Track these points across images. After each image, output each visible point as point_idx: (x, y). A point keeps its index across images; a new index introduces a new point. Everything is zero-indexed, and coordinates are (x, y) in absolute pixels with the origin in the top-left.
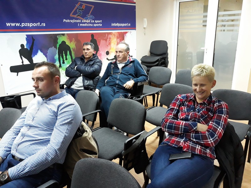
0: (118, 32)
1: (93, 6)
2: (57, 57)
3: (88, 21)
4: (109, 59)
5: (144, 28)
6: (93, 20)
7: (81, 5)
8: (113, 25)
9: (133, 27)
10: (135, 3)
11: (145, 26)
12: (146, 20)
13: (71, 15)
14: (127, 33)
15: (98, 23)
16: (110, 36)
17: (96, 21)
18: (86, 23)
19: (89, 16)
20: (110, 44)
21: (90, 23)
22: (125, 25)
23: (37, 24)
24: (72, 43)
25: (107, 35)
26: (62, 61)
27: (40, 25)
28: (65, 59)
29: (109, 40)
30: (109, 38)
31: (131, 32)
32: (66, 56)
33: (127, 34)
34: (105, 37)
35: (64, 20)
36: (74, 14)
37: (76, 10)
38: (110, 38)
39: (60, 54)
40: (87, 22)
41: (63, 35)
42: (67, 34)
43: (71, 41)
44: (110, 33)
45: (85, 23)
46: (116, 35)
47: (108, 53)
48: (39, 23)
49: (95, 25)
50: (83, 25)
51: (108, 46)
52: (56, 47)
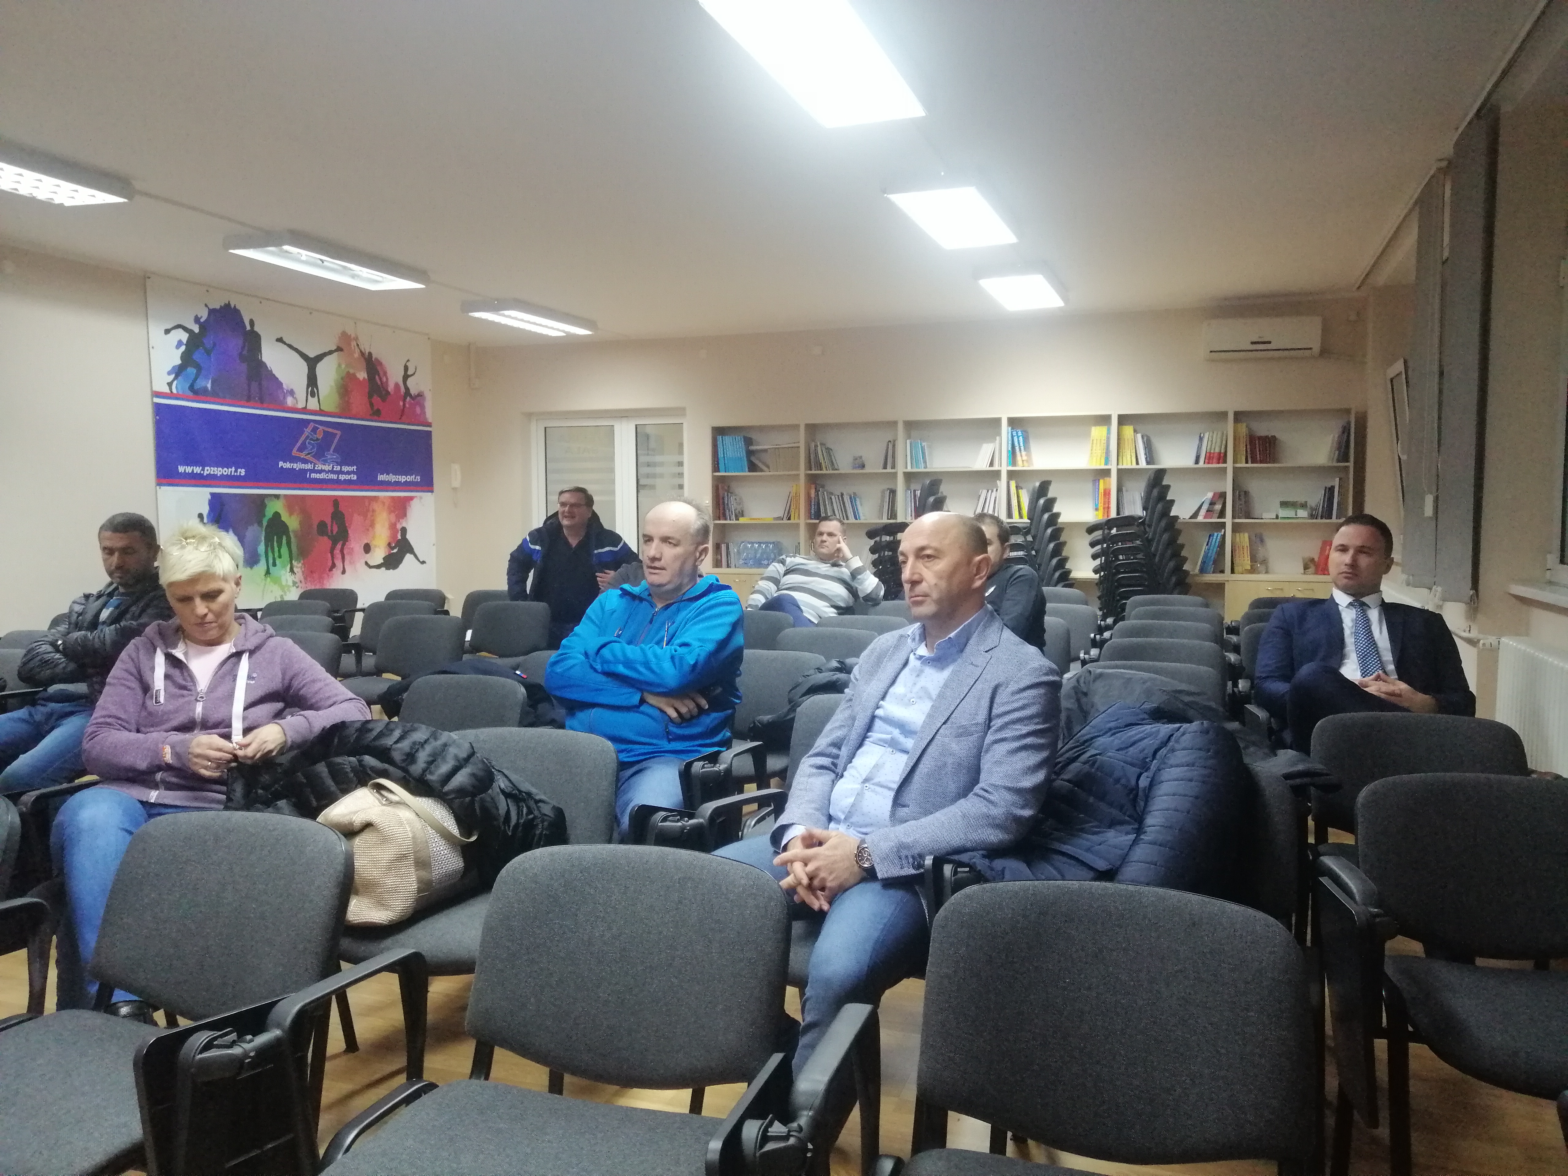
0: (393, 498)
1: (339, 433)
2: (261, 548)
3: (327, 468)
4: (371, 564)
5: (455, 489)
6: (338, 464)
7: (315, 430)
8: (381, 477)
9: (427, 484)
10: (429, 425)
11: (456, 483)
12: (456, 467)
13: (295, 452)
14: (412, 498)
15: (348, 473)
16: (376, 506)
17: (345, 469)
18: (324, 471)
19: (330, 455)
20: (372, 525)
21: (332, 472)
22: (409, 478)
23: (230, 470)
24: (292, 517)
25: (367, 504)
26: (271, 561)
27: (235, 472)
28: (276, 555)
29: (372, 516)
30: (371, 510)
31: (421, 498)
32: (280, 547)
33: (414, 503)
34: (364, 507)
35: (281, 464)
36: (300, 450)
37: (304, 443)
38: (373, 511)
39: (269, 541)
40: (325, 469)
41: (277, 497)
42: (285, 496)
43: (291, 514)
44: (375, 498)
45: (320, 472)
46: (387, 504)
47: (367, 549)
48: (233, 469)
49: (342, 477)
50: (318, 476)
51: (368, 530)
52: (261, 525)
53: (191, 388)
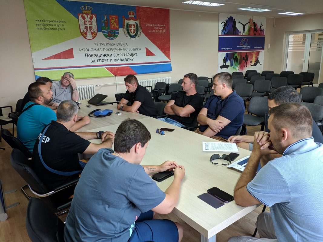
0: (256, 52)
1: (248, 39)
2: (233, 63)
6: (247, 46)
7: (244, 39)
8: (255, 48)
10: (265, 36)
11: (269, 48)
12: (269, 44)
13: (240, 44)
19: (246, 44)
22: (260, 47)
26: (235, 65)
27: (230, 49)
31: (262, 51)
35: (238, 46)
36: (241, 43)
38: (253, 54)
39: (235, 61)
45: (244, 47)
47: (251, 62)
51: (251, 58)
52: (233, 58)
53: (224, 34)
